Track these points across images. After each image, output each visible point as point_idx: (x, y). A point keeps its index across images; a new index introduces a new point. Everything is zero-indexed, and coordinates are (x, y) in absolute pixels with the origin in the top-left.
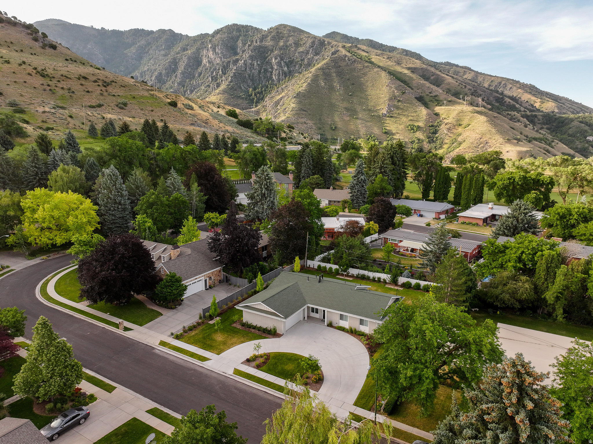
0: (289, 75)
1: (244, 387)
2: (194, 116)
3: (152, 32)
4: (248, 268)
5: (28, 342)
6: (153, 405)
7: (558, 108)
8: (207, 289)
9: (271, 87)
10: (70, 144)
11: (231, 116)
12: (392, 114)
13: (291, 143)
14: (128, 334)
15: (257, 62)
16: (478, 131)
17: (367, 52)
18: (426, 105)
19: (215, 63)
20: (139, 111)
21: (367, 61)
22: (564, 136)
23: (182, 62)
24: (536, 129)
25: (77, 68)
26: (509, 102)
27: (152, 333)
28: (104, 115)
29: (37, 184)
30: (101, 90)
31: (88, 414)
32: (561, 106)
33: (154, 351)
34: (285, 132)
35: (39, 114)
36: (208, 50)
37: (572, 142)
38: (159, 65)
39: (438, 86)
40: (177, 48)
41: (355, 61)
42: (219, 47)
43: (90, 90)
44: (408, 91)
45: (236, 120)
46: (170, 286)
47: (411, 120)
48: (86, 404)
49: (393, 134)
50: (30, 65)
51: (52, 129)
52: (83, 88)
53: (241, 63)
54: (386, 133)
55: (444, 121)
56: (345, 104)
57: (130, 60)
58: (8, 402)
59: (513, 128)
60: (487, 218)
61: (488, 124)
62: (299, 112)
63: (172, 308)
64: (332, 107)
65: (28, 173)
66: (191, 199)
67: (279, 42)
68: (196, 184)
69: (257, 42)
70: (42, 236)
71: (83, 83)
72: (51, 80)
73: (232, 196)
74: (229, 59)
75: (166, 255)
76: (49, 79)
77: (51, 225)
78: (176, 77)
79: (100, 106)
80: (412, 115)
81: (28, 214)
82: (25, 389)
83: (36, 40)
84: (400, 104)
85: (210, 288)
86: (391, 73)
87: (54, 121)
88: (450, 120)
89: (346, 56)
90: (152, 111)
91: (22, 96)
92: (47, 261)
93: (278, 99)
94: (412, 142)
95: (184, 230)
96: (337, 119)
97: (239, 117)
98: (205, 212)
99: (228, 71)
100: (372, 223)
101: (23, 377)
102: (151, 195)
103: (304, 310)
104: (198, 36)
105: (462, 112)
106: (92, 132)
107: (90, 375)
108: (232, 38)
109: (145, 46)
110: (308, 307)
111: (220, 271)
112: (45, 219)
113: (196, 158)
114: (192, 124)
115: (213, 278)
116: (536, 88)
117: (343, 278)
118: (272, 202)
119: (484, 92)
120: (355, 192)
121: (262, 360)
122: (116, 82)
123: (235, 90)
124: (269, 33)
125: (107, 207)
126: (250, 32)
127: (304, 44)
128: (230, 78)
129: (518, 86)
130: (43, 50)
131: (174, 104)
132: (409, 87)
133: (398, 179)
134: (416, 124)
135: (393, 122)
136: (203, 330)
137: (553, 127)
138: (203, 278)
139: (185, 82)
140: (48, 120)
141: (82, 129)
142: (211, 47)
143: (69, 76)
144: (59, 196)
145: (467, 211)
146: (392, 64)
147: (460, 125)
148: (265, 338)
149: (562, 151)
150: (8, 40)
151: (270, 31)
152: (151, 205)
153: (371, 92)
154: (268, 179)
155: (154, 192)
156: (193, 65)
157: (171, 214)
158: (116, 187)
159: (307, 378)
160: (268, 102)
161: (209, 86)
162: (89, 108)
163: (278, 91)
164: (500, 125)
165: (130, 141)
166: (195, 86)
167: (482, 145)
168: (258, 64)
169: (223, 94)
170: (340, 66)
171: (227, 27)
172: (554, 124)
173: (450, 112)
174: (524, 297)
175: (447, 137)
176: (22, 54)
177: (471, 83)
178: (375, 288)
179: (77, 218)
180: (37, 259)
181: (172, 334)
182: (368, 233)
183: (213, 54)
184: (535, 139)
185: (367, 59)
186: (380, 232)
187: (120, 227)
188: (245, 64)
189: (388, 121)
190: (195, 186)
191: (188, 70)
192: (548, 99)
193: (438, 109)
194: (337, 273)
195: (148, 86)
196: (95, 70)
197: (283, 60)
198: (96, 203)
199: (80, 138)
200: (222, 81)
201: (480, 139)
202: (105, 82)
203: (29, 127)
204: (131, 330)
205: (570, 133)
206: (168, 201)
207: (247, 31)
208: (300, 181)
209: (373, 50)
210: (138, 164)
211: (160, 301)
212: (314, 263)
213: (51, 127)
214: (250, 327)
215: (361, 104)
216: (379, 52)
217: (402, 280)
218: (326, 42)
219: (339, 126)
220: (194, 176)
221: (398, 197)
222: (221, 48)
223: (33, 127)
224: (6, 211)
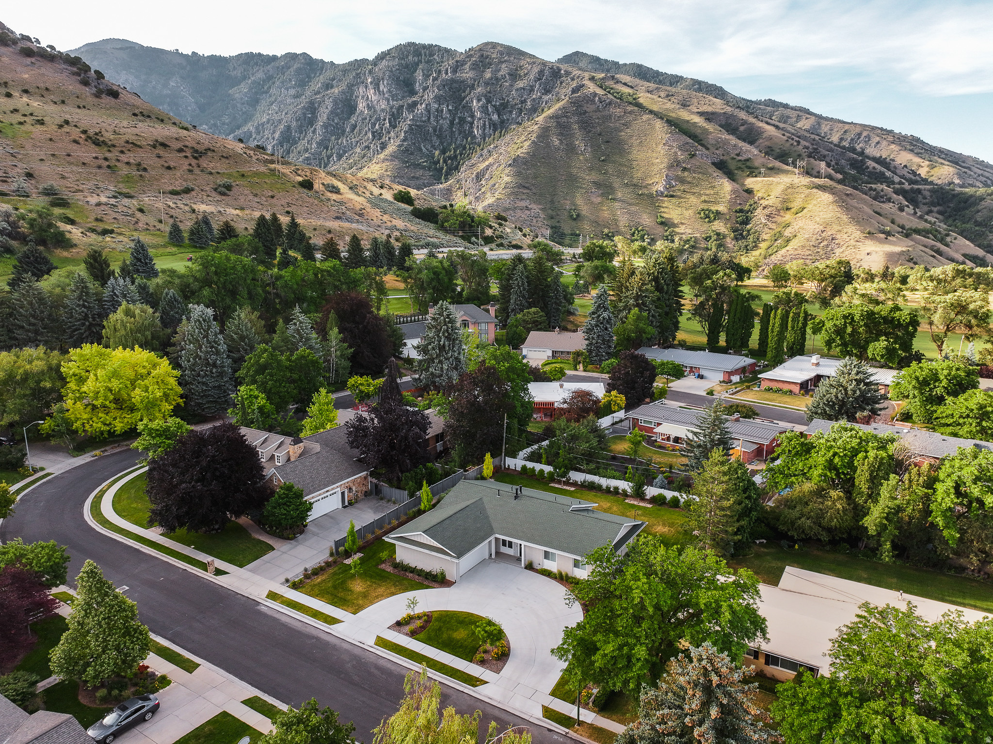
0: (500, 127)
1: (389, 665)
2: (341, 203)
3: (275, 58)
4: (408, 474)
5: (71, 592)
6: (252, 692)
7: (960, 176)
8: (344, 507)
9: (470, 148)
10: (139, 260)
11: (402, 202)
12: (674, 191)
13: (501, 245)
14: (221, 580)
15: (448, 106)
16: (818, 219)
17: (632, 87)
18: (731, 176)
19: (378, 108)
20: (251, 197)
21: (631, 103)
22: (968, 226)
23: (324, 107)
24: (919, 214)
25: (151, 129)
26: (874, 168)
27: (257, 578)
28: (194, 206)
29: (87, 333)
30: (190, 165)
31: (157, 706)
32: (966, 173)
33: (258, 607)
34: (491, 227)
35: (90, 208)
36: (366, 87)
37: (981, 235)
38: (286, 114)
39: (751, 143)
40: (317, 84)
41: (610, 103)
42: (385, 82)
43: (172, 164)
44: (701, 151)
45: (410, 208)
46: (285, 504)
47: (705, 201)
48: (156, 690)
49: (675, 226)
50: (76, 126)
51: (112, 232)
52: (161, 162)
53: (421, 108)
54: (662, 223)
55: (762, 202)
56: (594, 176)
57: (239, 105)
58: (43, 685)
59: (879, 214)
60: (807, 381)
61: (835, 207)
62: (516, 190)
63: (289, 539)
64: (572, 181)
65: (72, 317)
66: (328, 353)
67: (483, 72)
68: (336, 330)
69: (447, 73)
70: (95, 419)
71: (161, 153)
72: (109, 151)
73: (395, 345)
74: (401, 103)
75: (281, 455)
76: (106, 149)
77: (107, 403)
78: (314, 132)
79: (187, 191)
80: (708, 192)
81: (72, 385)
82: (67, 668)
83: (85, 83)
84: (686, 174)
85: (349, 504)
86: (671, 122)
87: (115, 218)
88: (770, 202)
89: (595, 94)
90: (272, 197)
91: (63, 177)
92: (101, 458)
93: (481, 168)
94: (708, 239)
95: (313, 409)
96: (580, 201)
97: (416, 203)
98: (351, 375)
99: (399, 122)
100: (614, 393)
101: (63, 651)
102: (262, 352)
103: (490, 542)
104: (350, 64)
105: (792, 186)
106: (176, 237)
107: (162, 646)
108: (407, 66)
109: (264, 81)
110: (497, 539)
111: (365, 478)
112: (98, 393)
113: (340, 281)
114: (337, 218)
115: (354, 488)
116: (923, 142)
117: (560, 486)
118: (456, 358)
119: (831, 150)
120: (593, 338)
121: (418, 623)
122: (214, 151)
123: (412, 154)
124: (468, 57)
125: (194, 370)
126: (435, 57)
127: (525, 75)
128: (403, 134)
129: (891, 138)
130: (98, 99)
131: (307, 185)
132: (703, 145)
133: (667, 314)
134: (714, 208)
135: (674, 204)
136: (334, 574)
137: (949, 210)
138: (339, 489)
139: (329, 140)
140: (105, 218)
141: (159, 230)
142: (371, 83)
143: (139, 143)
144: (119, 356)
145: (777, 370)
146: (673, 106)
147: (788, 209)
148: (428, 587)
149: (963, 252)
150: (42, 85)
151: (470, 53)
152: (262, 369)
153: (638, 155)
154: (449, 322)
155: (267, 347)
156: (342, 112)
157: (293, 381)
158: (208, 340)
159: (485, 652)
160: (465, 174)
161: (368, 147)
162: (169, 196)
163: (482, 155)
164: (856, 208)
165: (233, 257)
166: (345, 147)
167: (825, 243)
168: (449, 110)
169: (392, 160)
170: (586, 112)
171: (398, 48)
172: (952, 205)
173: (771, 187)
174: (833, 524)
175: (766, 230)
176: (66, 108)
177: (808, 135)
178: (609, 505)
179: (147, 391)
180: (86, 455)
181: (287, 581)
182: (607, 410)
183: (375, 94)
184: (917, 231)
185: (631, 99)
186: (628, 407)
187: (216, 402)
188: (428, 109)
189: (666, 202)
190: (334, 333)
191: (333, 120)
192: (943, 161)
193: (750, 182)
194: (552, 478)
195: (267, 154)
196: (181, 131)
197: (491, 102)
198: (176, 365)
199: (155, 247)
200: (389, 138)
201: (823, 232)
202: (196, 151)
203: (74, 231)
204: (226, 573)
205: (979, 219)
206: (290, 361)
207: (431, 55)
208: (508, 317)
209: (642, 82)
210: (245, 294)
211: (271, 527)
212: (516, 463)
213: (110, 228)
214: (406, 570)
215: (621, 175)
216: (652, 86)
217: (651, 491)
218: (562, 72)
219: (584, 213)
220: (332, 315)
221: (667, 343)
222: (388, 84)
223: (81, 230)
224: (39, 382)
